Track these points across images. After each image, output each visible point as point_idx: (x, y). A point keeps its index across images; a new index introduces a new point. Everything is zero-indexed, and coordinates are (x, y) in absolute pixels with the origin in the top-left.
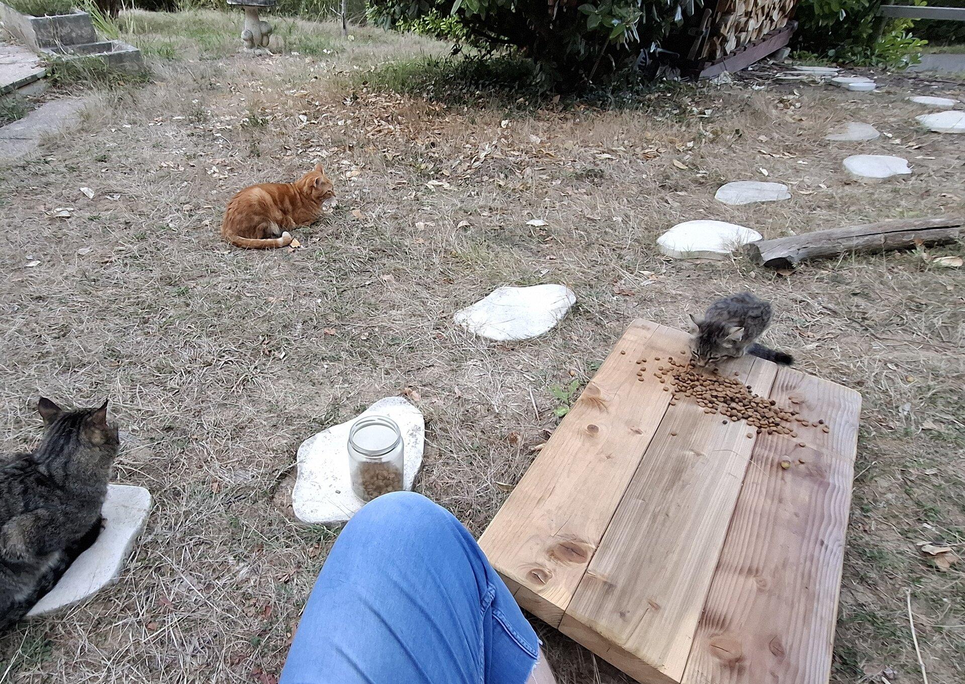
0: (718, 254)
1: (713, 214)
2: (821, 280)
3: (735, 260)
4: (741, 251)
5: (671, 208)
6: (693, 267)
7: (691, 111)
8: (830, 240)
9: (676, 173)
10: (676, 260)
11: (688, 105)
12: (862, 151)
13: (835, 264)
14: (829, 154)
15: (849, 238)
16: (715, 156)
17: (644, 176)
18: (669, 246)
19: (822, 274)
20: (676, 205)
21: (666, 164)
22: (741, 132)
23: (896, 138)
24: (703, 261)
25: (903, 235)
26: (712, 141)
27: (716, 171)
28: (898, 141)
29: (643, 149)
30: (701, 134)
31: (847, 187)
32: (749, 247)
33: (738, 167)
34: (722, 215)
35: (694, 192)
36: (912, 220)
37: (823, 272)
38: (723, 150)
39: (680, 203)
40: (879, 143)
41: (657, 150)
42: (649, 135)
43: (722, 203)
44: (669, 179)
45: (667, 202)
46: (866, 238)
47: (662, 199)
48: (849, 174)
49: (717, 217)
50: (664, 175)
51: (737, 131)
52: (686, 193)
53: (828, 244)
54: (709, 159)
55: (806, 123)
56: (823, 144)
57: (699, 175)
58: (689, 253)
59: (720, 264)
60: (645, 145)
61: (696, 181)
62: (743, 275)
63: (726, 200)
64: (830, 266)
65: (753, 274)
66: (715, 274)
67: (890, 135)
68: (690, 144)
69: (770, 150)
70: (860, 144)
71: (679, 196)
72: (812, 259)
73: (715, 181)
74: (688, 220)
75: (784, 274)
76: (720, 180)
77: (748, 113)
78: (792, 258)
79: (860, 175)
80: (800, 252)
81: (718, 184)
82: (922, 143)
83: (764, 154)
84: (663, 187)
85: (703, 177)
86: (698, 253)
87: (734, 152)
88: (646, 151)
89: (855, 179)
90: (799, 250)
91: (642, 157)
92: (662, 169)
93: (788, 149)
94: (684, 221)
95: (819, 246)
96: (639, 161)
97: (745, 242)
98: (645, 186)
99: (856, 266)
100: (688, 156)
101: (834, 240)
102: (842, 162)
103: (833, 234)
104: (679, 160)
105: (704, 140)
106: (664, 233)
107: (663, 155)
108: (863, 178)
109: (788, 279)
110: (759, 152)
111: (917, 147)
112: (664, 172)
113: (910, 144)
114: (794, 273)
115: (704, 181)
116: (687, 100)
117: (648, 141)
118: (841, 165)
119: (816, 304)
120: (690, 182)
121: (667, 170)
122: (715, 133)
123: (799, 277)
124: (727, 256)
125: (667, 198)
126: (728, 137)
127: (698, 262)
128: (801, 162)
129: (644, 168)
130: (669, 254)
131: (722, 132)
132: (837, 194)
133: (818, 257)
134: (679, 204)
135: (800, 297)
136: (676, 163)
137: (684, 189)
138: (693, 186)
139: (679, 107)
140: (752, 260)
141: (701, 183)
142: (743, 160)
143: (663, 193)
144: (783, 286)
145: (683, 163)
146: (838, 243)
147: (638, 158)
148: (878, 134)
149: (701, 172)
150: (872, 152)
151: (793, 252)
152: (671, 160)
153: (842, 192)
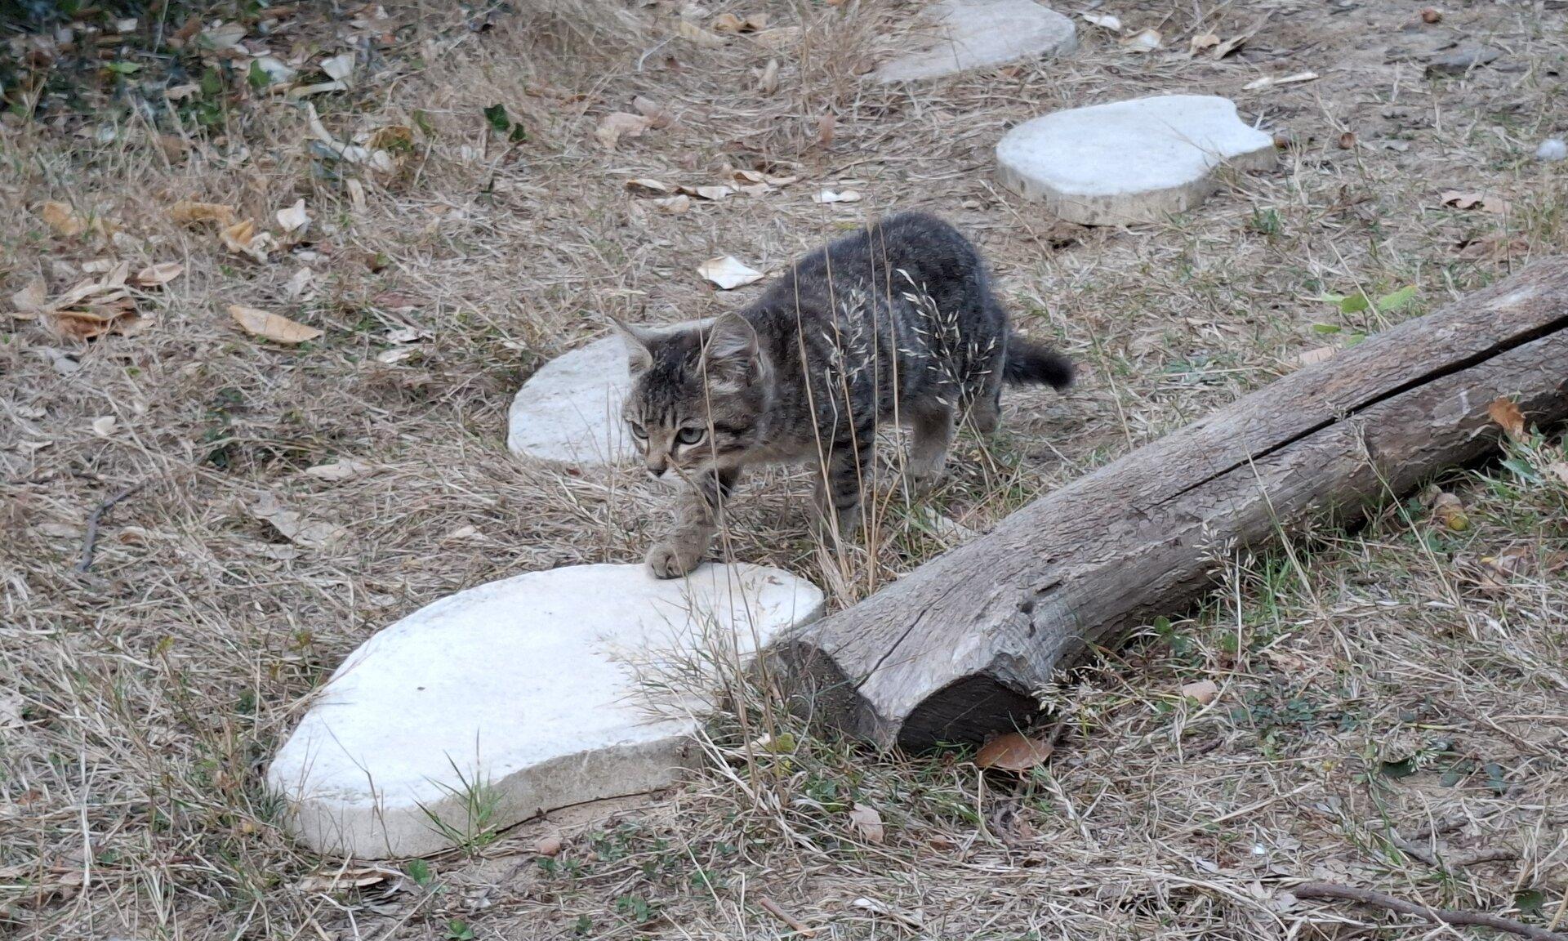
0: (639, 755)
1: (531, 537)
2: (1204, 739)
3: (738, 764)
4: (747, 697)
5: (301, 562)
6: (529, 879)
7: (259, 80)
8: (1141, 514)
9: (270, 372)
10: (413, 866)
11: (240, 57)
12: (1047, 102)
13: (1220, 628)
14: (927, 141)
15: (1220, 480)
16: (438, 248)
17: (101, 426)
18: (349, 795)
19: (1193, 706)
20: (322, 537)
21: (203, 338)
22: (514, 118)
23: (1139, 26)
24: (580, 823)
25: (1426, 404)
26: (399, 185)
27: (468, 320)
28: (1149, 39)
29: (56, 287)
30: (330, 162)
31: (1068, 259)
32: (779, 664)
33: (564, 275)
34: (579, 532)
35: (395, 448)
36: (1419, 327)
37: (1188, 691)
38: (462, 213)
39: (344, 519)
40: (1092, 58)
41: (132, 281)
42: (68, 217)
43: (557, 467)
44: (241, 410)
45: (269, 533)
46: (1289, 459)
47: (239, 522)
48: (1047, 202)
49: (557, 548)
50: (210, 393)
51: (495, 115)
52: (359, 465)
53: (1141, 536)
54: (415, 270)
55: (769, 35)
56: (885, 105)
57: (390, 358)
58: (474, 801)
59: (666, 814)
60: (61, 267)
61: (385, 388)
62: (824, 842)
63: (567, 444)
64: (1208, 652)
65: (867, 818)
66: (672, 887)
67: (1112, 22)
68: (295, 217)
69: (676, 172)
70: (1020, 73)
71: (324, 485)
72: (1108, 641)
73: (479, 365)
74: (409, 605)
75: (1019, 766)
76: (502, 354)
77: (517, 36)
78: (1019, 661)
79: (1090, 191)
80: (1040, 618)
81: (500, 377)
82: (1238, 30)
83: (655, 192)
84: (224, 458)
85: (416, 361)
86: (527, 789)
87: (521, 213)
88: (76, 294)
89: (1081, 216)
90: (1027, 608)
91: (56, 330)
92: (190, 368)
93: (750, 157)
94: (390, 616)
95: (1108, 557)
96: (42, 352)
97: (747, 646)
98: (122, 478)
99: (1318, 612)
100: (303, 276)
101: (1158, 507)
102: (993, 161)
103: (1136, 480)
104: (267, 301)
105: (354, 185)
106: (291, 722)
107: (170, 296)
108: (1108, 202)
109: (1056, 788)
110: (633, 188)
111: (1227, 47)
112: (206, 378)
113: (1201, 40)
114: (1061, 742)
115: (426, 377)
116: (226, 36)
117: (72, 247)
118: (996, 172)
119: (1257, 889)
120: (360, 402)
121: (214, 368)
122: (394, 142)
123: (1094, 755)
124: (684, 753)
125: (260, 513)
126: (466, 151)
127: (551, 837)
128: (828, 196)
129: (86, 384)
130: (363, 842)
131: (427, 132)
132: (1045, 294)
133: (1129, 619)
134: (339, 530)
135: (1160, 878)
136: (253, 319)
137: (336, 441)
138: (383, 420)
139: (197, 70)
140: (828, 738)
141: (421, 396)
142: (576, 238)
143: (231, 494)
144: (1049, 837)
145: (294, 313)
146: (1181, 518)
147: (40, 340)
148: (1070, 26)
149: (394, 337)
150: (1081, 95)
151: (1009, 624)
152: (220, 309)
153: (1060, 283)
